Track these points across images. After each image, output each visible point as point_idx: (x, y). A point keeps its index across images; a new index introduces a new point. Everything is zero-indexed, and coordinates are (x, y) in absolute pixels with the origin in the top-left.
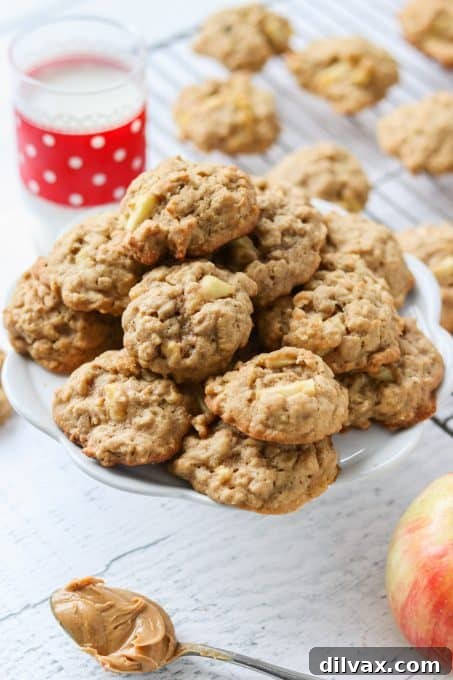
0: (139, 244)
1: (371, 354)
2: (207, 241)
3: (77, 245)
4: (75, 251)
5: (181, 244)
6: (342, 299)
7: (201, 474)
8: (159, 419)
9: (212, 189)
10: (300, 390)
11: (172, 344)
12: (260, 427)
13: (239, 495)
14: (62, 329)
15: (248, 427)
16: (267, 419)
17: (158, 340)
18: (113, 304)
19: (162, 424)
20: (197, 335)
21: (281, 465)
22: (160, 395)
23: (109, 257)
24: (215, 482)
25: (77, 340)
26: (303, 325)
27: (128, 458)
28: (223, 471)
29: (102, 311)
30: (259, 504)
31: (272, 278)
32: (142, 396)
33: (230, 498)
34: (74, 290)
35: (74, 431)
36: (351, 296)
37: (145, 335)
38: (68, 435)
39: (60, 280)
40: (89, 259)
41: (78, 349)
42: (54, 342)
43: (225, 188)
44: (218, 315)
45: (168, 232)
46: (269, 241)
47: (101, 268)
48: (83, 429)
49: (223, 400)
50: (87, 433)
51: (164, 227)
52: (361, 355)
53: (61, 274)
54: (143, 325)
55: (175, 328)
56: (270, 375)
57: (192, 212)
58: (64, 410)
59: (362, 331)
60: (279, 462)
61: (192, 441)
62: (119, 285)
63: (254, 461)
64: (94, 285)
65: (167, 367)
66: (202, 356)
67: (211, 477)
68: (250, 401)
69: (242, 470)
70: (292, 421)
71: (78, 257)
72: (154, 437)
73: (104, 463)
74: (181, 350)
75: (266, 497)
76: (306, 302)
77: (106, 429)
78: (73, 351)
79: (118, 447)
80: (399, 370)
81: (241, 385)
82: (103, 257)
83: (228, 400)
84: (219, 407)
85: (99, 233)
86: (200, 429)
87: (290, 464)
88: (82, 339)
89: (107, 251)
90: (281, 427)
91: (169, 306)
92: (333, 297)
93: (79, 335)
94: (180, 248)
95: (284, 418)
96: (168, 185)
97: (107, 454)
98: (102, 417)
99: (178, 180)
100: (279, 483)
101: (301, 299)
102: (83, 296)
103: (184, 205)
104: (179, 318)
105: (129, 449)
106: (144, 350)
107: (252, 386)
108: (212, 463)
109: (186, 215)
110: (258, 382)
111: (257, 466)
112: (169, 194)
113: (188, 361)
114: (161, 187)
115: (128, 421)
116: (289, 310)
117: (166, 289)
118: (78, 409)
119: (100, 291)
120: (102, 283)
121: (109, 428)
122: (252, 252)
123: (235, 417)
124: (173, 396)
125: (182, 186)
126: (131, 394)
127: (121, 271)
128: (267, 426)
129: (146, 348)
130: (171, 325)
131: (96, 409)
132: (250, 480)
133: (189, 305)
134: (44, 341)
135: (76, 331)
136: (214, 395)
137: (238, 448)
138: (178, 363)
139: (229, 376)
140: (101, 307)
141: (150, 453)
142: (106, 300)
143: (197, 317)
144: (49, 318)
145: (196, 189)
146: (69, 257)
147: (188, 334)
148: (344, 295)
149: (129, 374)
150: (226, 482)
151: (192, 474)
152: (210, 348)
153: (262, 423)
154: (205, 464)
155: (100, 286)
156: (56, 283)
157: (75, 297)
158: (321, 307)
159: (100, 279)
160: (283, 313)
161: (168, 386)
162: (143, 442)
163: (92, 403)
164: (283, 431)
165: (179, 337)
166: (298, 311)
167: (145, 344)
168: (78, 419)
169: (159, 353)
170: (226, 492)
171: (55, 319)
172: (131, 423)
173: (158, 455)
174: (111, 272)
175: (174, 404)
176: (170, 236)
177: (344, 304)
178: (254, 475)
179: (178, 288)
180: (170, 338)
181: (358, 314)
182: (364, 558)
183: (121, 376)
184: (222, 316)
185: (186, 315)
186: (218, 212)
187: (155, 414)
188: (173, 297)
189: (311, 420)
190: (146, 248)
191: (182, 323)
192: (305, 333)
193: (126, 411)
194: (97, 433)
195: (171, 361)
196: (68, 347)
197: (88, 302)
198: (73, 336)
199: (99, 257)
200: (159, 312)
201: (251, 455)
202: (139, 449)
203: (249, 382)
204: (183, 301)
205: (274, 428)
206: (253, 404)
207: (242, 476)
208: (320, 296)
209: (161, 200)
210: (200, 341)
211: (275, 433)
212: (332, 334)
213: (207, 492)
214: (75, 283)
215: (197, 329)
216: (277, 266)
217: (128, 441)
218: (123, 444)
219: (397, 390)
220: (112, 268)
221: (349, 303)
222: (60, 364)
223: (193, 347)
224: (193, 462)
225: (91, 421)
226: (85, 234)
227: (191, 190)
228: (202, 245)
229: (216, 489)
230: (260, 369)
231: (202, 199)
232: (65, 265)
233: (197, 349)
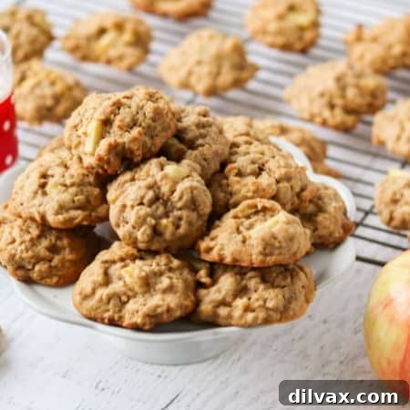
0: (106, 158)
1: (298, 195)
2: (153, 144)
3: (43, 180)
4: (43, 186)
5: (138, 149)
6: (261, 162)
7: (223, 311)
8: (175, 281)
9: (141, 105)
10: (277, 222)
11: (164, 221)
12: (261, 257)
13: (262, 315)
14: (54, 249)
15: (251, 261)
16: (265, 249)
17: (153, 222)
18: (90, 215)
19: (179, 284)
20: (180, 209)
21: (283, 284)
22: (166, 265)
23: (76, 180)
24: (237, 313)
25: (68, 255)
26: (244, 187)
27: (165, 316)
28: (240, 303)
29: (85, 223)
30: (278, 316)
31: (205, 160)
33: (256, 319)
34: (57, 213)
35: (107, 315)
36: (266, 158)
39: (41, 209)
40: (59, 187)
41: (70, 261)
42: (50, 261)
43: (150, 103)
44: (192, 189)
45: (124, 143)
46: (190, 135)
47: (73, 190)
48: (117, 309)
49: (222, 249)
50: (120, 311)
51: (120, 140)
52: (293, 197)
53: (40, 206)
54: (137, 213)
55: (161, 210)
56: (247, 222)
57: (135, 125)
58: (92, 302)
59: (288, 178)
60: (279, 281)
62: (92, 199)
63: (261, 287)
64: (71, 205)
65: (165, 241)
66: (190, 223)
67: (232, 311)
68: (244, 242)
69: (254, 296)
70: (284, 244)
71: (48, 189)
72: (178, 295)
73: (147, 327)
74: (174, 224)
75: (282, 308)
76: (236, 171)
77: (137, 302)
78: (67, 264)
79: (155, 310)
80: (320, 202)
81: (231, 233)
82: (72, 181)
83: (226, 247)
84: (220, 255)
85: (58, 165)
86: (205, 280)
87: (289, 280)
88: (71, 252)
89: (72, 177)
90: (277, 252)
91: (150, 194)
92: (253, 162)
93: (67, 250)
94: (137, 153)
95: (277, 244)
96: (109, 109)
97: (147, 319)
98: (130, 293)
99: (114, 104)
100: (287, 296)
101: (230, 171)
102: (66, 215)
103: (128, 120)
104: (161, 201)
105: (165, 308)
106: (142, 234)
107: (238, 231)
108: (228, 299)
109: (132, 128)
110: (241, 228)
111: (265, 289)
112: (112, 116)
113: (182, 230)
114: (104, 112)
115: (152, 290)
116: (225, 182)
117: (143, 184)
118: (108, 295)
119: (77, 208)
120: (78, 201)
121: (140, 299)
122: (181, 146)
123: (238, 257)
124: (176, 263)
125: (119, 108)
126: (147, 269)
127: (89, 188)
128: (266, 255)
129: (145, 231)
130: (157, 208)
131: (123, 289)
132: (265, 301)
133: (165, 189)
135: (64, 249)
136: (209, 250)
137: (244, 282)
138: (173, 234)
139: (214, 233)
140: (83, 220)
141: (180, 306)
142: (86, 213)
143: (176, 195)
144: (40, 244)
145: (129, 107)
146: (40, 192)
147: (172, 211)
148: (260, 159)
149: (134, 258)
150: (247, 309)
152: (194, 216)
153: (261, 253)
156: (39, 213)
157: (61, 217)
158: (248, 171)
159: (76, 199)
160: (221, 186)
161: (168, 257)
162: (172, 300)
163: (116, 286)
164: (280, 254)
165: (166, 215)
166: (233, 179)
167: (142, 229)
168: (108, 302)
169: (156, 231)
170: (250, 316)
171: (45, 243)
172: (155, 290)
173: (186, 307)
174: (82, 191)
175: (179, 268)
176: (127, 146)
177: (263, 165)
178: (266, 296)
179: (150, 180)
180: (160, 218)
181: (279, 167)
183: (128, 261)
184: (195, 188)
185: (165, 198)
186: (154, 120)
187: (170, 278)
188: (150, 187)
189: (296, 241)
190: (112, 160)
191: (165, 204)
192: (248, 191)
193: (148, 284)
194: (131, 306)
195: (168, 235)
196: (63, 261)
197: (72, 219)
198: (62, 253)
199: (68, 182)
200: (145, 201)
201: (257, 283)
202: (172, 305)
203: (235, 230)
204: (159, 188)
205: (271, 254)
206: (247, 242)
207: (258, 300)
208: (245, 164)
209: (107, 123)
210: (184, 213)
211: (273, 258)
212: (269, 185)
214: (56, 207)
215: (179, 205)
216: (205, 150)
217: (161, 303)
218: (158, 306)
219: (327, 216)
220: (82, 187)
221: (267, 162)
222: (60, 277)
223: (180, 219)
224: (213, 305)
225: (121, 300)
226: (47, 170)
227: (127, 110)
228: (150, 148)
229: (241, 317)
230: (237, 220)
231: (138, 113)
232: (39, 198)
233: (185, 218)
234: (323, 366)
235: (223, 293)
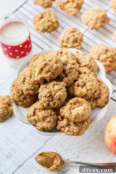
0: (39, 81)
1: (93, 94)
2: (54, 77)
3: (24, 80)
4: (24, 81)
5: (48, 79)
6: (85, 82)
7: (63, 129)
8: (51, 119)
9: (53, 65)
10: (80, 109)
11: (51, 103)
12: (74, 119)
13: (72, 133)
14: (25, 98)
15: (71, 119)
16: (75, 117)
17: (48, 103)
18: (35, 92)
19: (52, 120)
20: (56, 100)
21: (79, 125)
22: (50, 113)
23: (32, 83)
24: (66, 131)
25: (28, 100)
26: (78, 91)
27: (46, 129)
28: (67, 128)
29: (33, 94)
30: (76, 134)
31: (69, 81)
32: (46, 115)
34: (26, 91)
36: (87, 81)
37: (45, 102)
38: (32, 124)
39: (22, 88)
40: (28, 83)
41: (29, 102)
42: (23, 102)
43: (55, 64)
44: (60, 95)
45: (45, 77)
46: (67, 72)
47: (31, 85)
49: (65, 114)
50: (36, 124)
51: (44, 76)
52: (91, 95)
53: (22, 87)
54: (44, 100)
55: (51, 99)
56: (74, 106)
57: (49, 71)
58: (30, 119)
59: (91, 90)
61: (59, 122)
62: (36, 88)
63: (73, 125)
64: (30, 89)
65: (51, 107)
66: (58, 104)
67: (65, 130)
68: (70, 113)
69: (71, 128)
70: (81, 117)
71: (25, 83)
72: (51, 124)
74: (53, 104)
75: (78, 133)
76: (77, 85)
79: (44, 127)
80: (100, 95)
81: (68, 110)
82: (31, 83)
83: (66, 114)
84: (64, 115)
85: (29, 77)
86: (60, 119)
87: (81, 125)
88: (29, 100)
89: (31, 81)
90: (78, 119)
91: (49, 95)
92: (83, 82)
93: (28, 99)
94: (48, 80)
95: (78, 117)
96: (43, 66)
97: (42, 129)
98: (39, 121)
99: (45, 64)
100: (80, 129)
101: (76, 84)
102: (28, 92)
103: (47, 70)
104: (51, 96)
105: (46, 127)
106: (45, 105)
107: (70, 110)
109: (48, 72)
110: (71, 109)
111: (74, 126)
112: (43, 68)
113: (55, 106)
114: (41, 67)
116: (74, 87)
117: (47, 90)
118: (33, 119)
119: (31, 90)
120: (32, 88)
121: (41, 123)
123: (68, 117)
124: (53, 113)
125: (46, 65)
126: (44, 115)
127: (35, 85)
128: (75, 119)
130: (50, 99)
131: (37, 119)
132: (73, 130)
133: (53, 94)
134: (21, 102)
135: (28, 98)
136: (62, 112)
137: (69, 123)
138: (53, 106)
139: (64, 107)
140: (33, 93)
141: (51, 127)
142: (33, 92)
143: (55, 96)
144: (21, 97)
145: (49, 65)
146: (23, 83)
147: (54, 100)
148: (85, 81)
149: (42, 109)
150: (68, 131)
151: (60, 129)
152: (59, 102)
153: (74, 118)
154: (63, 127)
155: (31, 89)
157: (26, 92)
158: (81, 85)
159: (31, 88)
160: (73, 87)
161: (51, 111)
162: (49, 125)
163: (36, 117)
164: (79, 119)
165: (52, 101)
166: (76, 87)
169: (48, 105)
170: (69, 133)
171: (23, 96)
172: (45, 121)
173: (53, 127)
174: (33, 86)
175: (54, 115)
176: (46, 78)
177: (86, 83)
178: (74, 128)
179: (49, 90)
180: (50, 101)
181: (89, 86)
182: (98, 131)
183: (41, 110)
184: (61, 95)
185: (53, 96)
186: (55, 70)
187: (50, 118)
188: (49, 92)
189: (84, 116)
190: (41, 81)
191: (52, 98)
192: (79, 93)
193: (44, 119)
194: (38, 124)
196: (27, 102)
197: (29, 93)
198: (27, 99)
200: (47, 96)
201: (73, 124)
202: (49, 127)
203: (69, 109)
204: (51, 93)
205: (77, 119)
206: (71, 114)
207: (72, 129)
208: (80, 82)
209: (42, 69)
210: (57, 101)
211: (77, 120)
212: (85, 92)
213: (64, 133)
214: (26, 89)
215: (56, 99)
216: (70, 78)
217: (46, 126)
218: (45, 126)
219: (100, 100)
220: (33, 85)
221: (87, 83)
222: (26, 106)
223: (56, 102)
224: (60, 127)
225: (36, 121)
226: (26, 77)
227: (48, 66)
228: (53, 78)
229: (67, 133)
230: (71, 105)
231: (51, 68)
232: (22, 85)
233: (57, 103)
234: (95, 132)
235: (64, 124)
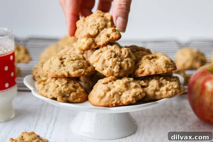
4: (62, 63)
7: (158, 93)
11: (123, 63)
13: (174, 91)
15: (163, 71)
16: (166, 66)
17: (119, 63)
20: (126, 58)
24: (164, 93)
25: (81, 89)
27: (140, 96)
33: (172, 93)
37: (114, 63)
40: (71, 61)
42: (76, 92)
47: (77, 61)
48: (118, 98)
55: (119, 59)
58: (106, 99)
60: (172, 80)
63: (168, 82)
64: (78, 67)
65: (125, 71)
66: (132, 63)
67: (161, 92)
71: (65, 63)
72: (140, 88)
73: (134, 102)
74: (126, 63)
75: (179, 88)
79: (135, 94)
84: (149, 72)
86: (145, 84)
90: (171, 66)
91: (113, 54)
93: (80, 87)
97: (133, 98)
104: (117, 56)
108: (158, 88)
111: (170, 82)
113: (130, 66)
115: (129, 88)
119: (81, 68)
123: (157, 71)
124: (131, 79)
128: (167, 68)
129: (117, 67)
133: (117, 52)
134: (73, 93)
135: (78, 87)
137: (160, 82)
138: (128, 67)
143: (123, 53)
146: (62, 65)
147: (123, 59)
150: (167, 90)
151: (155, 95)
152: (132, 60)
154: (156, 90)
155: (80, 66)
159: (79, 64)
163: (114, 90)
165: (122, 61)
168: (114, 97)
169: (121, 68)
170: (170, 92)
172: (131, 88)
183: (113, 81)
188: (112, 52)
193: (127, 86)
194: (124, 95)
195: (126, 68)
197: (80, 73)
199: (74, 59)
200: (112, 56)
204: (115, 52)
207: (169, 86)
213: (163, 97)
220: (80, 60)
222: (81, 98)
225: (119, 94)
229: (166, 93)
232: (62, 68)
233: (129, 61)
235: (155, 86)
